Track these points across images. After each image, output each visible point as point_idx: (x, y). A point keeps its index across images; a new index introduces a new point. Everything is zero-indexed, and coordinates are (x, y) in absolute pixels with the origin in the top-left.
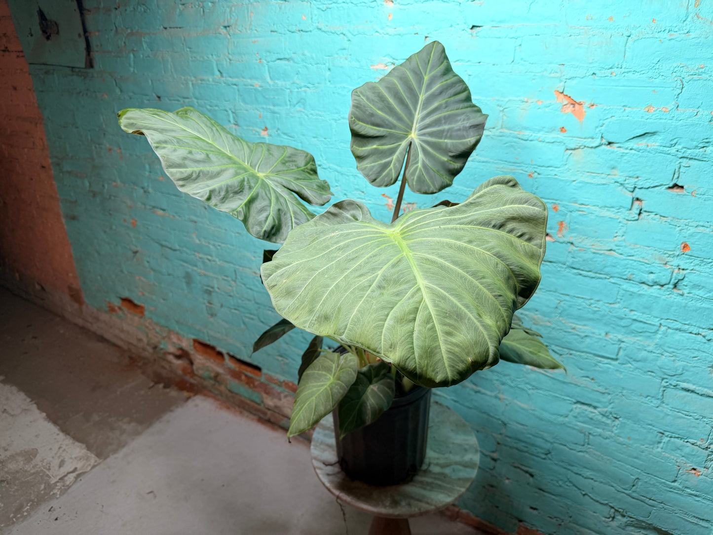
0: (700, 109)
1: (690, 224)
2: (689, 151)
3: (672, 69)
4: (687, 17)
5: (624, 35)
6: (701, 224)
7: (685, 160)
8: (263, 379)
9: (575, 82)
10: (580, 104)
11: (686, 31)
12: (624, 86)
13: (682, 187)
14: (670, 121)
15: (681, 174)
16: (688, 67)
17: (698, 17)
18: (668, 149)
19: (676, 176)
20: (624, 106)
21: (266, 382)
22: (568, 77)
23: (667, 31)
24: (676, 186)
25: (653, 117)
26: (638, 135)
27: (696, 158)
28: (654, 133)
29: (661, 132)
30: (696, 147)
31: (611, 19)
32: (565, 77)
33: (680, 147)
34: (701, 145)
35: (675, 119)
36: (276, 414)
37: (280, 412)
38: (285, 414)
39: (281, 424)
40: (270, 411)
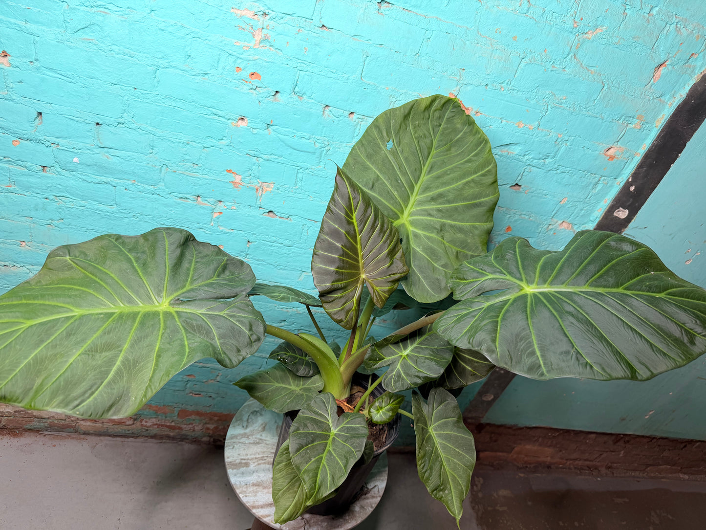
0: (552, 130)
1: (517, 213)
2: (535, 161)
3: (544, 95)
4: (568, 55)
5: (521, 56)
6: (524, 213)
7: (529, 166)
9: (469, 88)
11: (564, 67)
12: (507, 101)
13: (520, 186)
14: (531, 137)
15: (523, 176)
16: (555, 96)
17: (575, 58)
18: (522, 157)
19: (519, 178)
20: (501, 118)
22: (465, 83)
23: (552, 63)
24: (517, 184)
25: (521, 132)
26: (505, 144)
27: (538, 166)
28: (516, 144)
29: (522, 145)
30: (540, 159)
31: (515, 38)
32: (462, 82)
33: (531, 157)
34: (543, 158)
35: (535, 135)
36: (18, 419)
37: (25, 415)
38: (34, 416)
39: (25, 427)
40: (5, 418)
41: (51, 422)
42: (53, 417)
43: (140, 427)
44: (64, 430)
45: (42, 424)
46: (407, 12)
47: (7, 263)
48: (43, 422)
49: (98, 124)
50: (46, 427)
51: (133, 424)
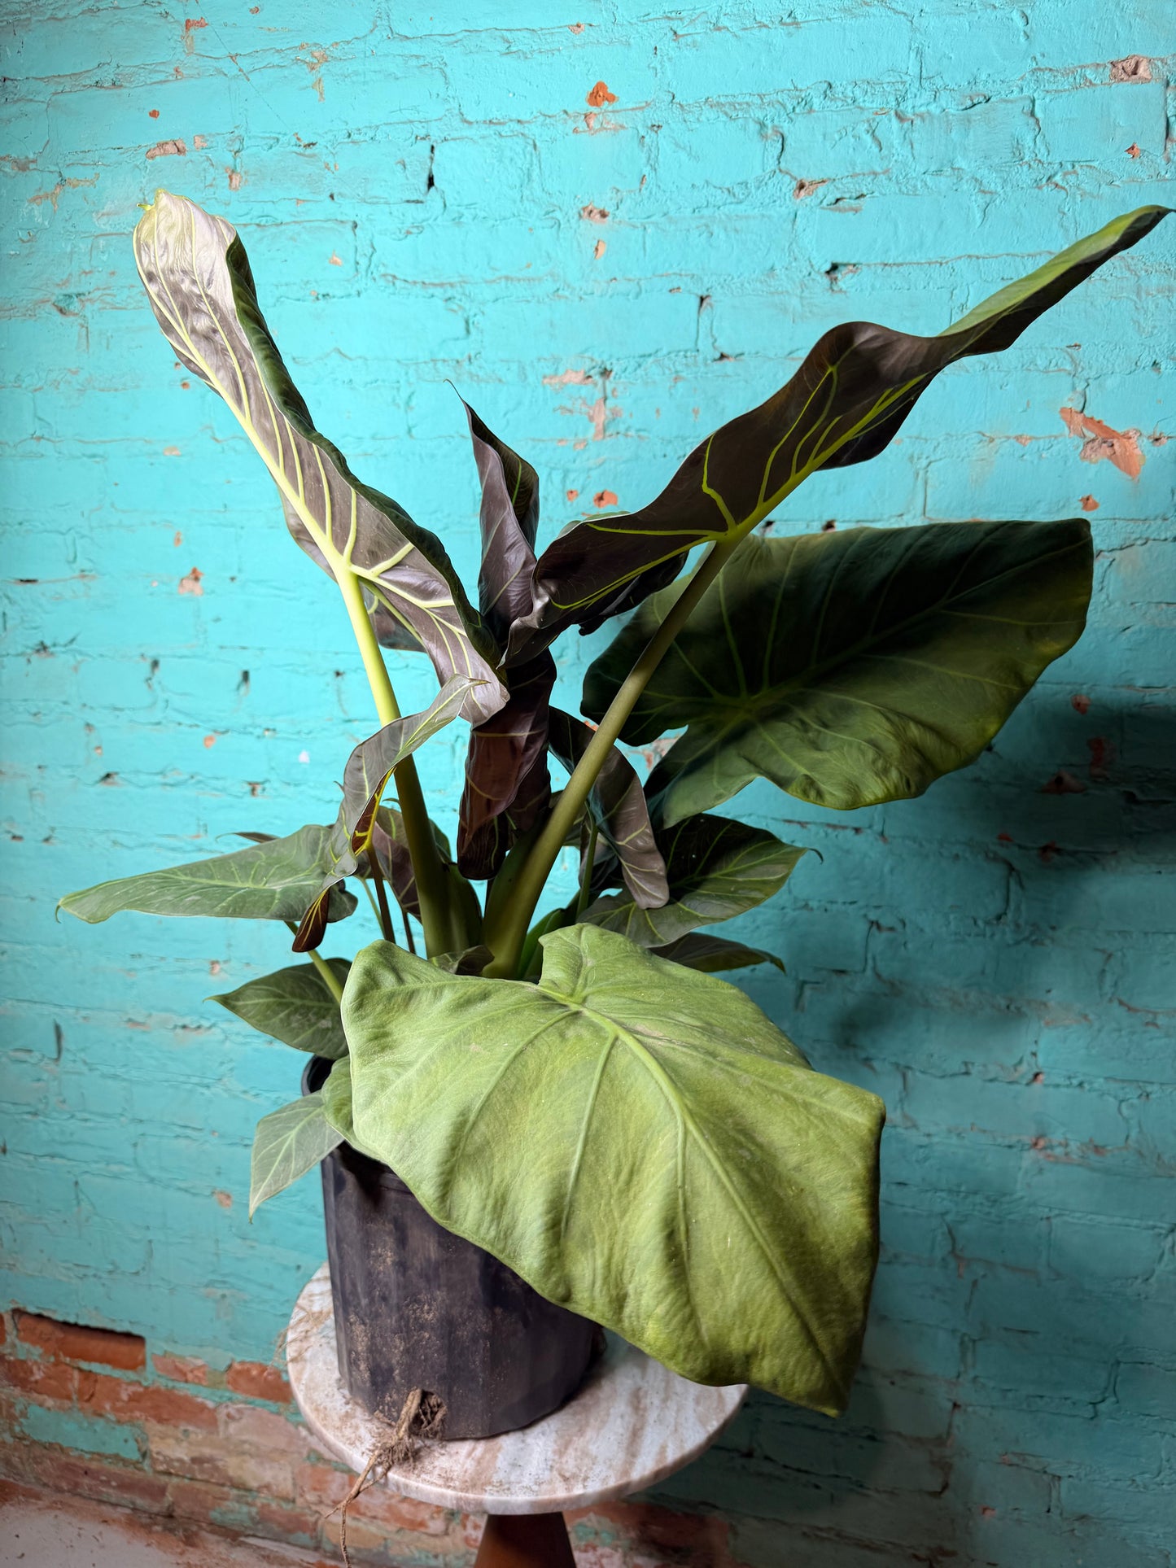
8: (151, 1376)
10: (1126, 436)
21: (163, 1383)
22: (1094, 374)
32: (1085, 374)
36: (197, 1485)
37: (212, 1476)
38: (230, 1479)
39: (214, 1515)
40: (175, 1480)
41: (263, 1506)
42: (267, 1487)
43: (463, 1548)
44: (292, 1538)
45: (245, 1509)
46: (895, 268)
47: (187, 1021)
48: (247, 1504)
49: (338, 674)
50: (252, 1519)
51: (446, 1533)
